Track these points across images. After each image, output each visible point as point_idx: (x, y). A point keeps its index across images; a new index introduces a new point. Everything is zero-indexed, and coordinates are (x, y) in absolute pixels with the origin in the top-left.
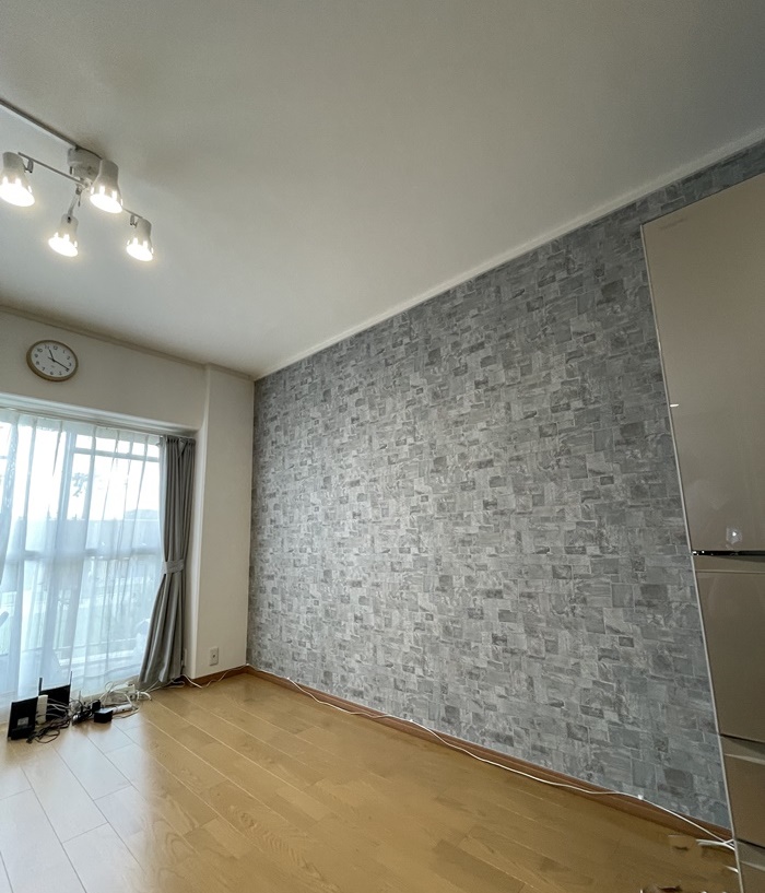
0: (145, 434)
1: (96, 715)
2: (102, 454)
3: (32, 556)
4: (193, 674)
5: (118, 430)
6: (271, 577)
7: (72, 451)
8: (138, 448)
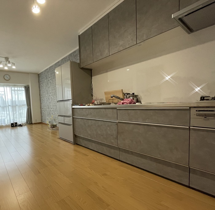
0: (21, 86)
1: (21, 126)
2: (16, 90)
3: (10, 106)
4: (33, 123)
5: (17, 86)
6: (43, 108)
7: (12, 90)
8: (21, 89)
